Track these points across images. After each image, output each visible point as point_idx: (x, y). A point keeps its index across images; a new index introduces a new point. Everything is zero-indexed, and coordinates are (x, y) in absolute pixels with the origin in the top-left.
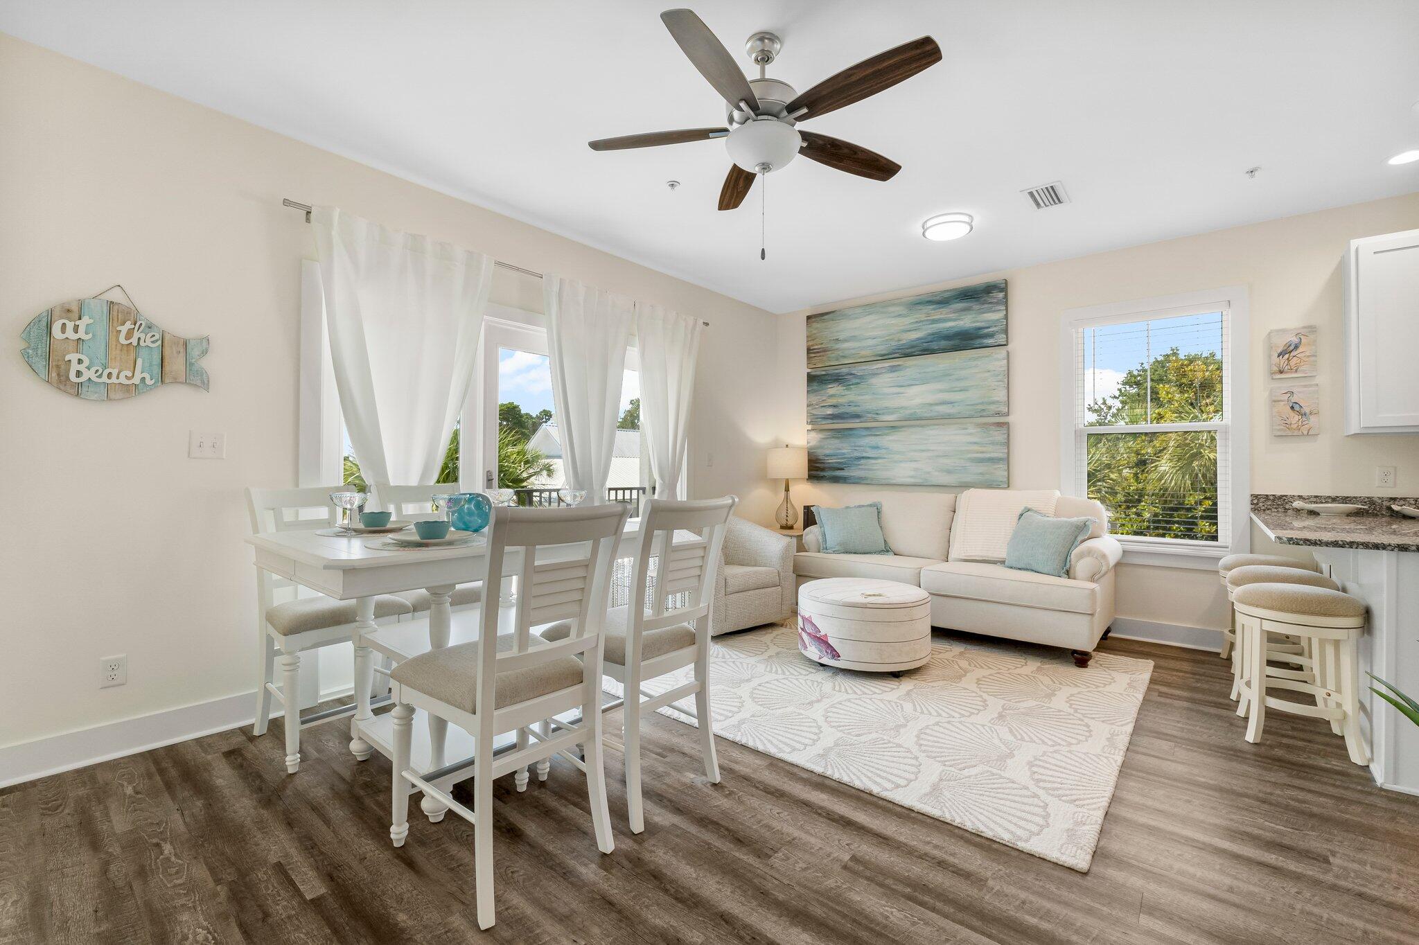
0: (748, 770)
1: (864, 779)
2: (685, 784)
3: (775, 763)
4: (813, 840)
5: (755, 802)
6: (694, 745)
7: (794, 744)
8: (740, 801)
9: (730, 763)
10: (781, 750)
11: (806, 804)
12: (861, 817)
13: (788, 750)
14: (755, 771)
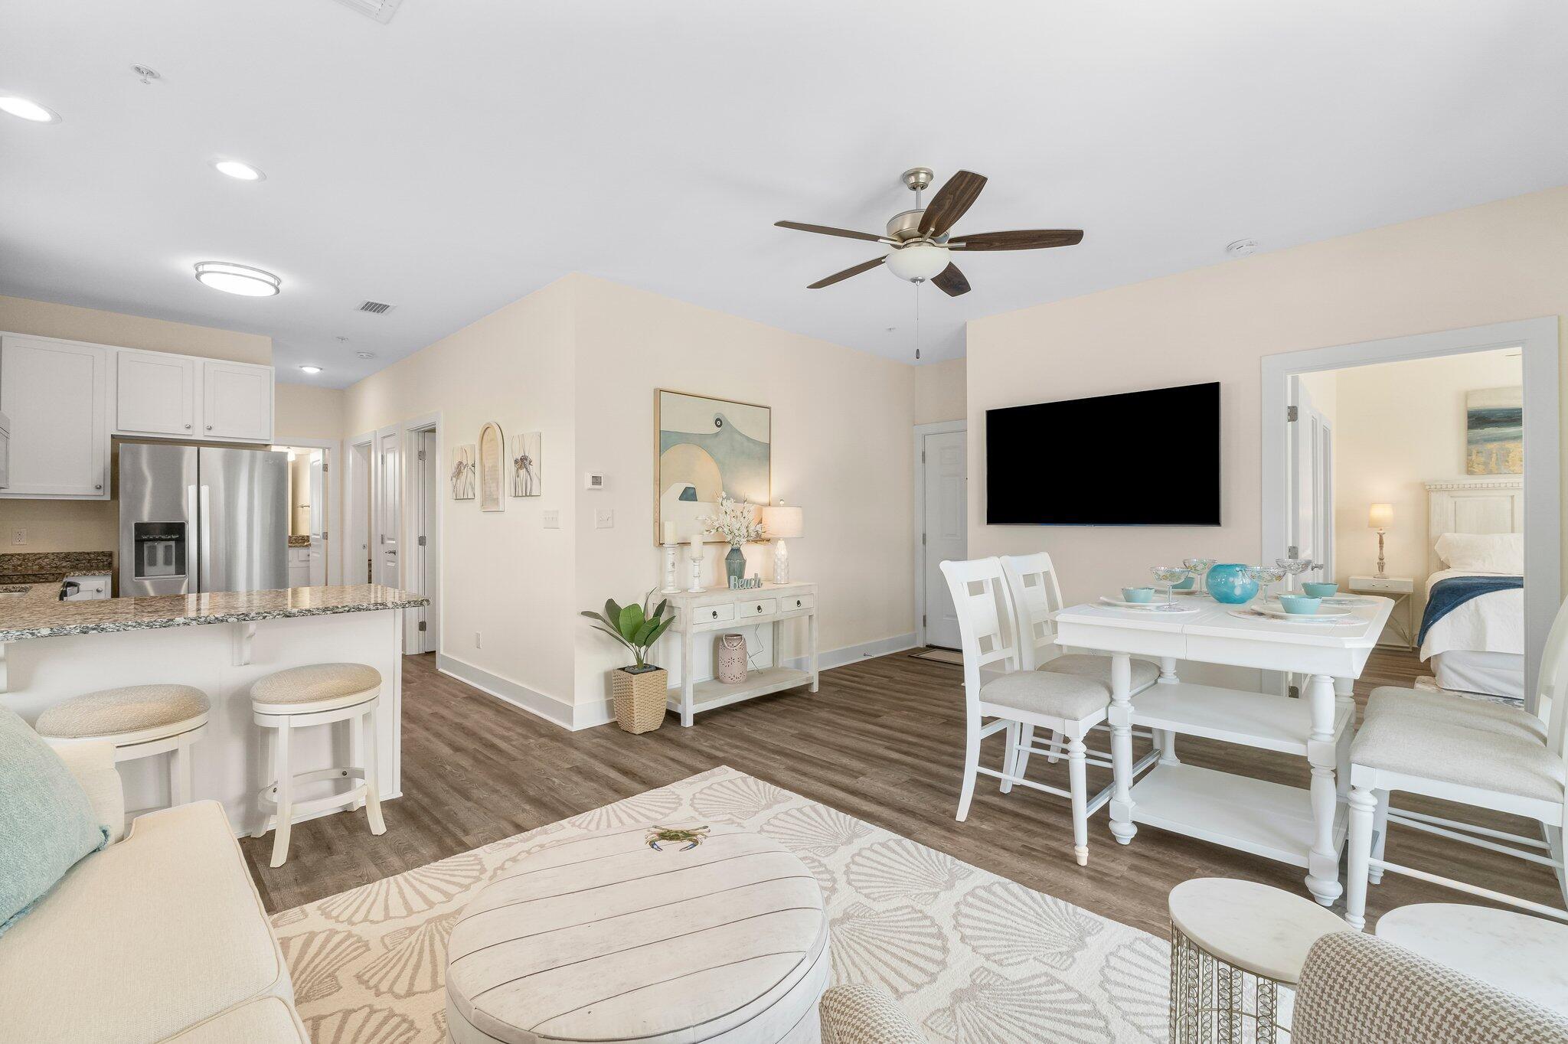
0: (932, 830)
1: (825, 816)
2: (987, 820)
3: (908, 834)
4: (880, 785)
5: (923, 806)
6: (1000, 859)
7: (884, 851)
8: (936, 808)
9: (951, 836)
10: (899, 843)
11: (880, 803)
12: (841, 795)
13: (892, 844)
14: (925, 829)
